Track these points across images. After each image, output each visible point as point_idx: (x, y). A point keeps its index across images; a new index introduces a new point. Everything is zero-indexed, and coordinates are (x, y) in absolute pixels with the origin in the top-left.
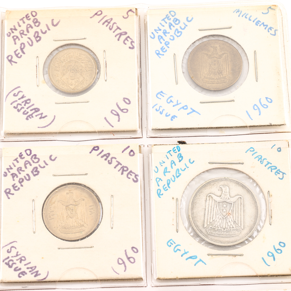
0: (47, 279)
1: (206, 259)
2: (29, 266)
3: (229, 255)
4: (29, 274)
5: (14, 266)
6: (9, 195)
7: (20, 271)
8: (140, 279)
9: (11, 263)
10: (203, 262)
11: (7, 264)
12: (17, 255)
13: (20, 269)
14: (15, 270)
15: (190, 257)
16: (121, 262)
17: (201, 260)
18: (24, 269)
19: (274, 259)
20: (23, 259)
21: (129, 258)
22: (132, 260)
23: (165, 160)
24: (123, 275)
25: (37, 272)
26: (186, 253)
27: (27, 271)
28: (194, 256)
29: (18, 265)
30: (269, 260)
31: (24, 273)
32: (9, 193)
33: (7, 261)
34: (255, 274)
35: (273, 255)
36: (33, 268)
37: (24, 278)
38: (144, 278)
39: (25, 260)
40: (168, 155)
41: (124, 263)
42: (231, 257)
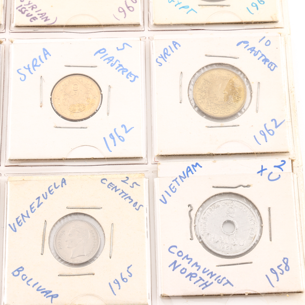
0: (56, 24)
1: (197, 8)
2: (40, 12)
3: (218, 5)
4: (39, 19)
5: (27, 13)
7: (31, 17)
8: (138, 25)
9: (23, 10)
10: (194, 11)
11: (20, 11)
12: (29, 4)
13: (32, 15)
14: (27, 16)
15: (183, 7)
16: (121, 10)
17: (192, 9)
18: (35, 15)
19: (257, 9)
20: (35, 7)
21: (128, 8)
22: (131, 9)
24: (123, 21)
25: (47, 17)
26: (179, 4)
27: (38, 17)
28: (187, 6)
29: (30, 11)
30: (253, 9)
31: (35, 18)
33: (20, 8)
34: (239, 21)
35: (256, 6)
36: (43, 15)
37: (35, 23)
38: (141, 24)
39: (36, 8)
41: (124, 11)
42: (219, 7)
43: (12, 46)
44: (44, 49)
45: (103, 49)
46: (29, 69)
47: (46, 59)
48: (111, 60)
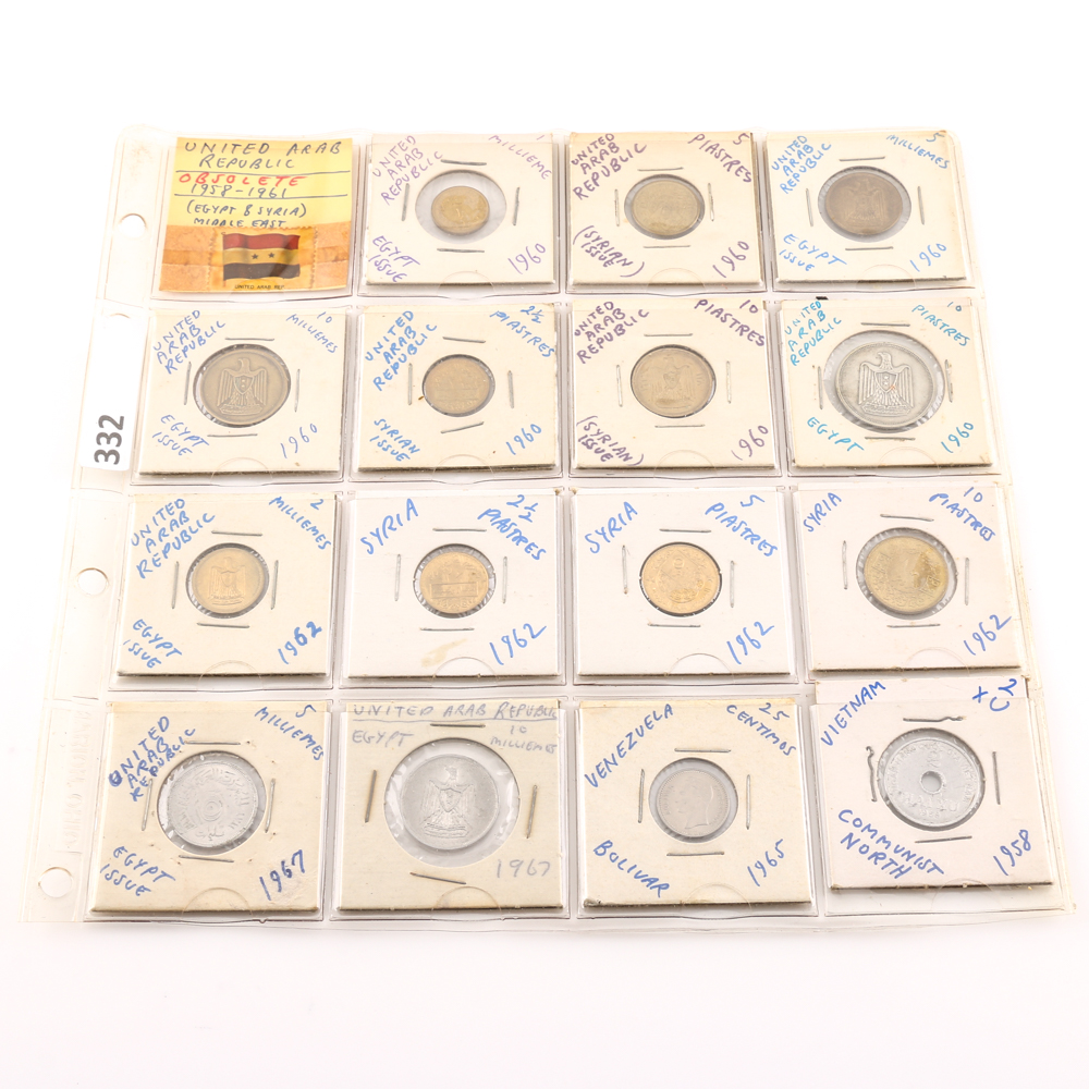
0: (642, 464)
1: (864, 443)
2: (615, 447)
3: (896, 439)
4: (616, 457)
5: (595, 447)
6: (584, 359)
7: (603, 454)
8: (772, 468)
9: (590, 443)
10: (859, 446)
11: (585, 444)
12: (598, 433)
13: (603, 451)
14: (596, 451)
15: (841, 441)
16: (743, 444)
17: (856, 444)
18: (609, 450)
19: (958, 444)
20: (607, 438)
21: (755, 440)
22: (759, 442)
23: (801, 318)
24: (747, 461)
25: (628, 454)
26: (834, 435)
27: (613, 453)
28: (847, 439)
29: (600, 445)
30: (952, 445)
31: (608, 456)
32: (584, 356)
33: (584, 440)
34: (932, 463)
35: (956, 439)
36: (622, 450)
37: (609, 463)
38: (777, 466)
39: (610, 439)
40: (805, 312)
41: (748, 445)
42: (898, 442)
43: (575, 498)
44: (626, 504)
45: (720, 504)
46: (604, 534)
47: (630, 519)
48: (733, 522)
